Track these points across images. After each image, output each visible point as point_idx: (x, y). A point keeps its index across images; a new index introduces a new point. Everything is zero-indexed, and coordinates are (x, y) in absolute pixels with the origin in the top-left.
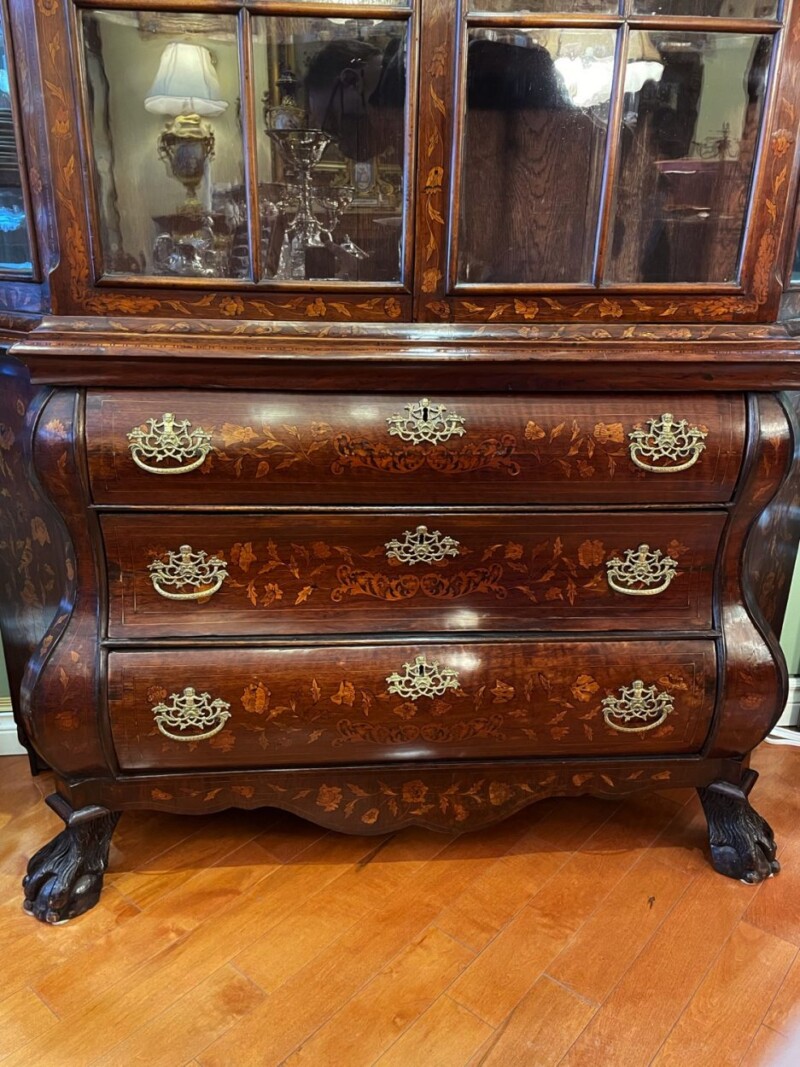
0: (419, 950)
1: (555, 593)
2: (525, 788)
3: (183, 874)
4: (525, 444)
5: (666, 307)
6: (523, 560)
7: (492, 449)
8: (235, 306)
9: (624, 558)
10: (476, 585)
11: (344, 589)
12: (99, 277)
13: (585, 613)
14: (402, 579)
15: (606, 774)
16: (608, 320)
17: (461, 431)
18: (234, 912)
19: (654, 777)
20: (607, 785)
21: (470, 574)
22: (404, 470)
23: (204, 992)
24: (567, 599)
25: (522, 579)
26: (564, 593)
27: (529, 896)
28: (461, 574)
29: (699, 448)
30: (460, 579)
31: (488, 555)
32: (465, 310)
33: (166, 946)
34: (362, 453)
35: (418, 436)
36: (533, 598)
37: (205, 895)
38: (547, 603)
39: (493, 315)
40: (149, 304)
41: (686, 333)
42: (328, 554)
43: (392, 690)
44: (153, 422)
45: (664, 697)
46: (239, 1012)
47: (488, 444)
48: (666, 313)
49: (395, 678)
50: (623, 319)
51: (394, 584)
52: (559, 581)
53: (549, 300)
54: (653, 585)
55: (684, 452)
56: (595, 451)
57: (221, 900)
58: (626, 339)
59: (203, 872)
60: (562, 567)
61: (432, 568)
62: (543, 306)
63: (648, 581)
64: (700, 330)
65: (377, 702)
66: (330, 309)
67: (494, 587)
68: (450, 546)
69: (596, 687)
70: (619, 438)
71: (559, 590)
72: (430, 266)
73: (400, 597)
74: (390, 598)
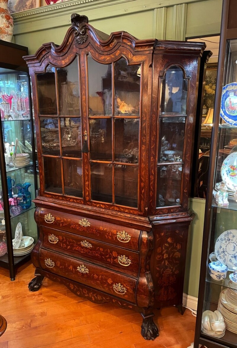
0: (73, 320)
1: (109, 260)
2: (104, 298)
3: (52, 291)
4: (99, 230)
5: (126, 210)
6: (103, 252)
7: (94, 230)
8: (61, 198)
9: (121, 257)
10: (95, 254)
11: (75, 248)
12: (44, 192)
13: (114, 266)
14: (84, 249)
15: (119, 301)
16: (116, 210)
17: (89, 226)
18: (53, 301)
19: (129, 306)
20: (119, 304)
21: (95, 252)
22: (81, 230)
23: (40, 311)
24: (111, 262)
25: (103, 255)
26: (111, 260)
27: (100, 321)
28: (93, 251)
29: (130, 239)
30: (93, 252)
31: (97, 249)
32: (93, 204)
33: (41, 302)
34: (75, 226)
35: (83, 225)
36: (105, 260)
37: (52, 296)
38: (107, 261)
39: (97, 206)
40: (50, 196)
41: (129, 216)
42: (72, 241)
43: (78, 269)
44: (48, 214)
45: (125, 289)
46: (41, 316)
47: (93, 229)
48: (126, 211)
49: (78, 267)
50: (118, 211)
51: (82, 250)
52: (110, 258)
53: (106, 205)
54: (126, 264)
55: (127, 239)
56: (111, 234)
57: (54, 298)
58: (118, 215)
59: (55, 292)
60: (110, 255)
61: (88, 249)
62: (105, 206)
63: (126, 263)
64: (132, 216)
65: (75, 271)
66: (73, 201)
67: (98, 255)
68: (90, 246)
69: (112, 282)
70: (115, 233)
71: (110, 260)
72: (87, 196)
73: (83, 252)
74: (81, 252)
